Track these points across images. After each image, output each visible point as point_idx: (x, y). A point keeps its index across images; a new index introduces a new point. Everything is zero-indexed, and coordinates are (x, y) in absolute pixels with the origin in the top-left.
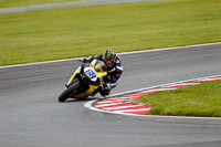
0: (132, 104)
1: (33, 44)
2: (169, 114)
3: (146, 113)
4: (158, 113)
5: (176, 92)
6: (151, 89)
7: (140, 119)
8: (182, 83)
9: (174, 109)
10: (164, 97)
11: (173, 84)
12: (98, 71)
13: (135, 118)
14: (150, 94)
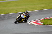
0: (38, 22)
1: (15, 8)
2: (47, 25)
3: (42, 24)
4: (45, 24)
5: (49, 19)
6: (43, 19)
7: (41, 26)
8: (50, 17)
9: (48, 23)
10: (46, 21)
11: (48, 18)
12: (24, 16)
13: (39, 26)
14: (43, 20)
